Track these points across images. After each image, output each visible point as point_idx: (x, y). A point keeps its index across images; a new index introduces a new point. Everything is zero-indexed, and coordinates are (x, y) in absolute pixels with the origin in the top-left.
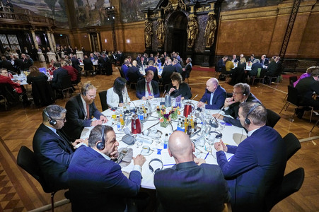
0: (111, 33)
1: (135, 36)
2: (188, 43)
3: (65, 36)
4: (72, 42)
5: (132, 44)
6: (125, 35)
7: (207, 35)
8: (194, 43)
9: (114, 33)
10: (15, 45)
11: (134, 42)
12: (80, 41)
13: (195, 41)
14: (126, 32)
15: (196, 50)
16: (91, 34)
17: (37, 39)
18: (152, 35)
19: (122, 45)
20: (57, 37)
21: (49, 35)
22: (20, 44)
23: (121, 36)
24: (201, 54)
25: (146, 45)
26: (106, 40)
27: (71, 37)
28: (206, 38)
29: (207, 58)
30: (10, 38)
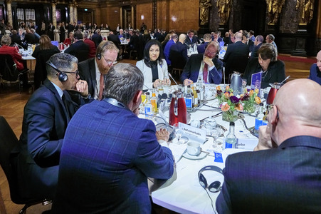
0: (151, 5)
1: (185, 10)
2: (268, 18)
3: (90, 10)
4: (98, 19)
5: (179, 21)
6: (171, 7)
7: (301, 7)
8: (279, 19)
9: (155, 5)
10: (31, 21)
11: (183, 17)
12: (108, 17)
13: (281, 15)
14: (172, 4)
15: (282, 29)
16: (124, 7)
17: (56, 15)
18: (210, 8)
19: (164, 23)
20: (80, 11)
21: (71, 8)
22: (36, 21)
23: (164, 10)
24: (291, 35)
25: (200, 21)
26: (142, 17)
27: (97, 12)
28: (299, 10)
29: (301, 42)
30: (27, 13)
